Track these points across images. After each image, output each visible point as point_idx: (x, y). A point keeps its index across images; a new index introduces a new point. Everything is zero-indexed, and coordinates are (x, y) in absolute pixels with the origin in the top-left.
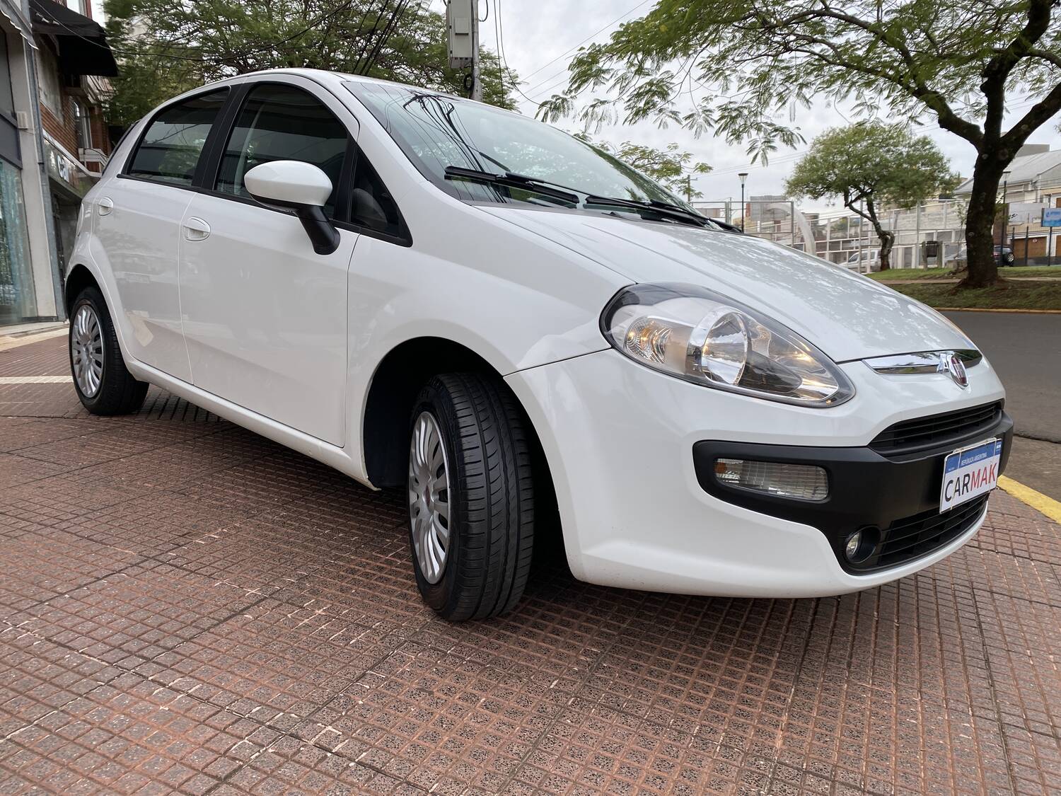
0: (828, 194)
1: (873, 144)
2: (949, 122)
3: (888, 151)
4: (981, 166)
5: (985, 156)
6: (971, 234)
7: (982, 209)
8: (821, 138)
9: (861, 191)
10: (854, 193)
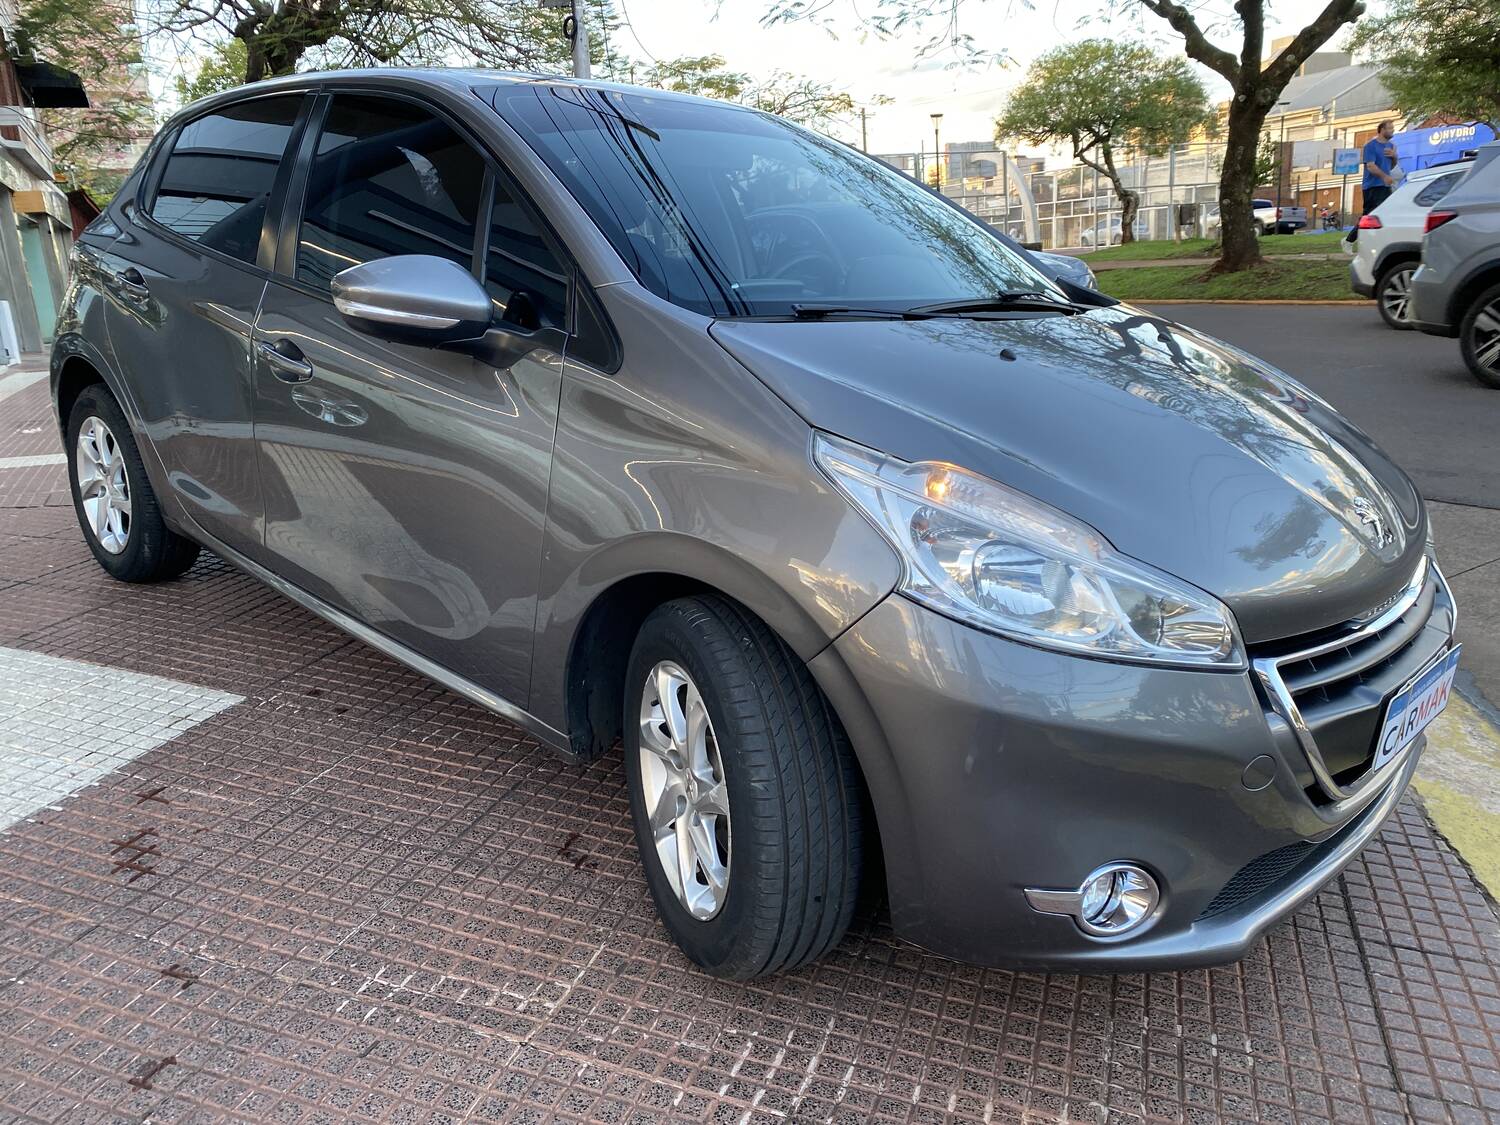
0: (1052, 139)
1: (1108, 69)
2: (1198, 48)
3: (1130, 77)
4: (1237, 109)
5: (1242, 98)
6: (1225, 202)
7: (1239, 167)
8: (1042, 59)
9: (1096, 134)
10: (1086, 138)
